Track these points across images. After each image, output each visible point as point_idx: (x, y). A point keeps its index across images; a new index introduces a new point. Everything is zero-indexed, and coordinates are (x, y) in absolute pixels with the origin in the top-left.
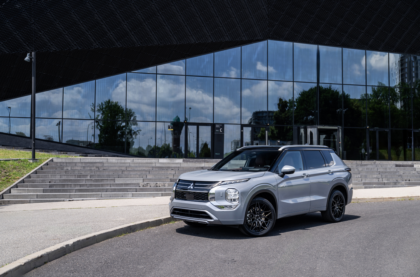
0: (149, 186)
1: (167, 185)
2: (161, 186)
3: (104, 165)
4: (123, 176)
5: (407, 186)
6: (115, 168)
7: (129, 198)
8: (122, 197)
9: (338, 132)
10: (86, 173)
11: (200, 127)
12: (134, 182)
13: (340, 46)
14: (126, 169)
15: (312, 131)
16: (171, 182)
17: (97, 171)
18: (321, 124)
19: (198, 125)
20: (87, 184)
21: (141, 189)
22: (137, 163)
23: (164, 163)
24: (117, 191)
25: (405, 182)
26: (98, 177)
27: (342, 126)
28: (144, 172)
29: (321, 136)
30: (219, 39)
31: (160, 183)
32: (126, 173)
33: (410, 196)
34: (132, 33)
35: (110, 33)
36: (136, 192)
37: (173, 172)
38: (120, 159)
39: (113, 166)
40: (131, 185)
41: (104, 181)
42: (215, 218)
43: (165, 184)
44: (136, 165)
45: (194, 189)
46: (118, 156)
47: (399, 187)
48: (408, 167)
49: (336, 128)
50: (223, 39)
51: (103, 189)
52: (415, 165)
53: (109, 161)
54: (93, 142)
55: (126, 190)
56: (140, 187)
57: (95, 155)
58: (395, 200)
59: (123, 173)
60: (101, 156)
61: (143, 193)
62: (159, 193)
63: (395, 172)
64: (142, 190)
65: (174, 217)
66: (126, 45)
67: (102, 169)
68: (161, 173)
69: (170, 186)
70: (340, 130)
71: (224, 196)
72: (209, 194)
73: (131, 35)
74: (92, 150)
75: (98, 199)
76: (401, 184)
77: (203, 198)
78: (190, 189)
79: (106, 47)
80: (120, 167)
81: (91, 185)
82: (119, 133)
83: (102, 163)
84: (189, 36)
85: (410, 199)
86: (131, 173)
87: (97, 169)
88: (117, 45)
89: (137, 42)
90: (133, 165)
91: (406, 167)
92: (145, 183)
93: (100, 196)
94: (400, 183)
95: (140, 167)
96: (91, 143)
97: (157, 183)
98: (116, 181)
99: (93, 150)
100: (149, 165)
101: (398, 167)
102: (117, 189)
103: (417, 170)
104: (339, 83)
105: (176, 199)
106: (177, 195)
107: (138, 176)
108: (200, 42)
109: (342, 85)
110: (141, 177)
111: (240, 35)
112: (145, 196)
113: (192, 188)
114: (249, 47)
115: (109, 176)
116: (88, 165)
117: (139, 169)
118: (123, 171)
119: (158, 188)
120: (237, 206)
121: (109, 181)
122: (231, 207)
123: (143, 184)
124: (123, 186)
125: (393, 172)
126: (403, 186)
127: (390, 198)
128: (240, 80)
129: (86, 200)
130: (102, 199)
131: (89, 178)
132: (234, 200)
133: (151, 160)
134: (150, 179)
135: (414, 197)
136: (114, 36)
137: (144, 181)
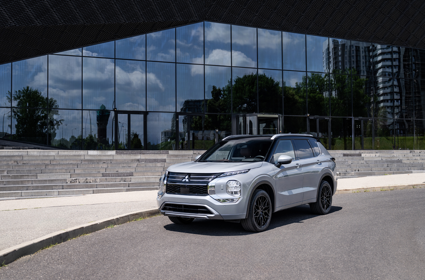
0: (78, 182)
1: (98, 180)
2: (92, 182)
3: (24, 159)
4: (47, 170)
5: (358, 176)
6: (37, 162)
7: (55, 196)
8: (46, 195)
9: (278, 121)
10: (2, 168)
11: (132, 115)
12: (60, 177)
13: (279, 29)
14: (50, 163)
15: (251, 120)
16: (103, 177)
17: (15, 166)
18: (261, 112)
19: (129, 113)
20: (4, 181)
21: (69, 185)
22: (62, 156)
23: (94, 155)
24: (39, 189)
25: (355, 173)
26: (17, 172)
27: (282, 114)
28: (71, 166)
29: (260, 124)
30: (151, 19)
31: (90, 178)
32: (50, 167)
33: (365, 188)
34: (53, 10)
35: (29, 9)
36: (63, 189)
37: (105, 166)
38: (42, 151)
39: (35, 160)
40: (57, 181)
41: (25, 177)
42: (216, 213)
43: (96, 180)
44: (61, 158)
45: (190, 182)
46: (39, 149)
47: (349, 178)
48: (355, 157)
49: (277, 116)
50: (156, 19)
51: (23, 186)
52: (362, 154)
53: (29, 154)
54: (10, 133)
55: (51, 187)
56: (67, 183)
57: (13, 148)
58: (351, 192)
59: (47, 167)
60: (20, 149)
61: (71, 191)
62: (89, 190)
63: (343, 162)
64: (70, 187)
65: (166, 213)
66: (47, 24)
67: (22, 163)
68: (91, 167)
69: (102, 182)
70: (281, 118)
71: (225, 188)
72: (208, 187)
73: (52, 12)
74: (9, 142)
75: (17, 199)
76: (351, 175)
77: (201, 191)
78: (185, 182)
79: (23, 25)
80: (43, 160)
81: (9, 182)
82: (39, 123)
83: (22, 156)
84: (119, 14)
85: (366, 191)
86: (56, 167)
87: (16, 163)
88: (37, 23)
89: (60, 20)
90: (58, 158)
91: (353, 156)
92: (73, 179)
93: (20, 194)
94: (350, 173)
95: (66, 160)
96: (7, 134)
97: (86, 179)
98: (38, 177)
99: (11, 142)
100: (76, 158)
101: (346, 156)
102: (40, 186)
103: (365, 159)
104: (279, 69)
105: (167, 193)
106: (169, 189)
107: (64, 171)
108: (130, 22)
109: (282, 71)
110: (68, 172)
111: (174, 15)
112: (73, 193)
113: (187, 180)
114: (184, 29)
115: (30, 171)
116: (4, 158)
117: (65, 162)
118: (46, 165)
119: (88, 185)
120: (239, 199)
121: (30, 178)
122: (232, 200)
123: (70, 179)
124: (48, 182)
125: (342, 162)
126: (352, 176)
127: (345, 190)
128: (175, 64)
129: (3, 200)
130: (22, 199)
131: (5, 174)
132: (236, 193)
133: (79, 152)
134: (79, 174)
135: (369, 189)
136: (33, 13)
137: (71, 177)
